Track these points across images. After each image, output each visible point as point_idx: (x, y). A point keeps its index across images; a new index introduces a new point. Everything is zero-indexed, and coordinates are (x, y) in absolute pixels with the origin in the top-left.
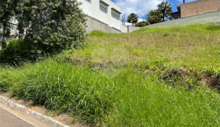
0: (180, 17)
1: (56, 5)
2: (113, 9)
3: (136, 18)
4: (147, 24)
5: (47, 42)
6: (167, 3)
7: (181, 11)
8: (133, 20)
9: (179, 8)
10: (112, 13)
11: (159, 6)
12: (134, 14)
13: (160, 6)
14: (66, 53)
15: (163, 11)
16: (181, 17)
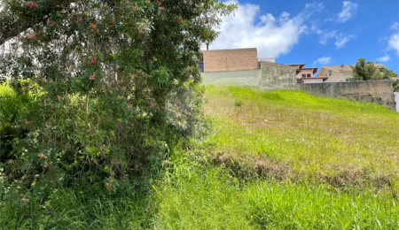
7: (205, 61)
16: (205, 70)
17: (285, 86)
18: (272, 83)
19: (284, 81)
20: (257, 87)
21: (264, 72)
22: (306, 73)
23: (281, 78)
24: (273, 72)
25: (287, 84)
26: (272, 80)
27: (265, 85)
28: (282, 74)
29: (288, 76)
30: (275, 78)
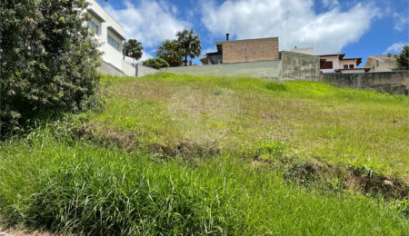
0: (221, 62)
1: (62, 18)
2: (110, 29)
3: (139, 50)
4: (165, 66)
5: (34, 94)
6: (192, 32)
7: (224, 52)
8: (133, 51)
9: (219, 47)
10: (109, 36)
11: (179, 34)
12: (135, 41)
13: (181, 35)
14: (74, 120)
15: (186, 45)
16: (224, 61)
17: (306, 77)
18: (293, 74)
19: (306, 71)
20: (277, 79)
21: (284, 63)
22: (349, 63)
23: (303, 68)
24: (295, 62)
25: (309, 75)
26: (293, 70)
27: (285, 76)
28: (304, 64)
29: (310, 66)
30: (296, 69)
